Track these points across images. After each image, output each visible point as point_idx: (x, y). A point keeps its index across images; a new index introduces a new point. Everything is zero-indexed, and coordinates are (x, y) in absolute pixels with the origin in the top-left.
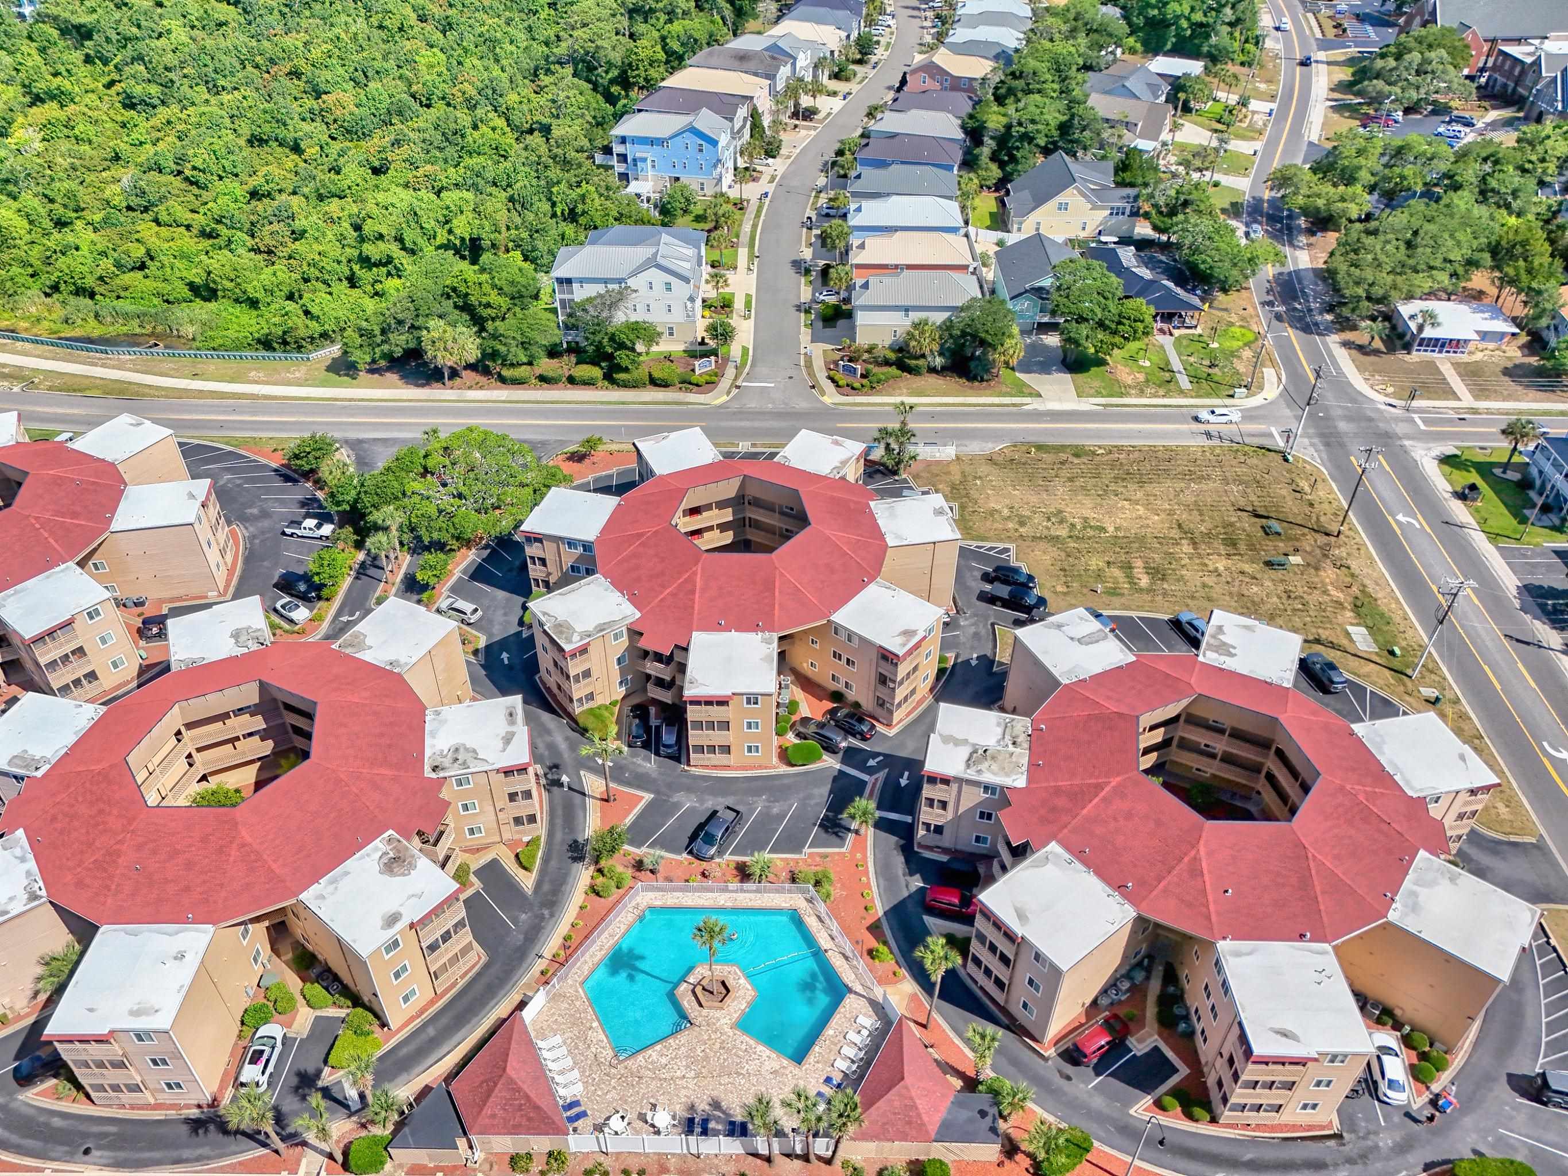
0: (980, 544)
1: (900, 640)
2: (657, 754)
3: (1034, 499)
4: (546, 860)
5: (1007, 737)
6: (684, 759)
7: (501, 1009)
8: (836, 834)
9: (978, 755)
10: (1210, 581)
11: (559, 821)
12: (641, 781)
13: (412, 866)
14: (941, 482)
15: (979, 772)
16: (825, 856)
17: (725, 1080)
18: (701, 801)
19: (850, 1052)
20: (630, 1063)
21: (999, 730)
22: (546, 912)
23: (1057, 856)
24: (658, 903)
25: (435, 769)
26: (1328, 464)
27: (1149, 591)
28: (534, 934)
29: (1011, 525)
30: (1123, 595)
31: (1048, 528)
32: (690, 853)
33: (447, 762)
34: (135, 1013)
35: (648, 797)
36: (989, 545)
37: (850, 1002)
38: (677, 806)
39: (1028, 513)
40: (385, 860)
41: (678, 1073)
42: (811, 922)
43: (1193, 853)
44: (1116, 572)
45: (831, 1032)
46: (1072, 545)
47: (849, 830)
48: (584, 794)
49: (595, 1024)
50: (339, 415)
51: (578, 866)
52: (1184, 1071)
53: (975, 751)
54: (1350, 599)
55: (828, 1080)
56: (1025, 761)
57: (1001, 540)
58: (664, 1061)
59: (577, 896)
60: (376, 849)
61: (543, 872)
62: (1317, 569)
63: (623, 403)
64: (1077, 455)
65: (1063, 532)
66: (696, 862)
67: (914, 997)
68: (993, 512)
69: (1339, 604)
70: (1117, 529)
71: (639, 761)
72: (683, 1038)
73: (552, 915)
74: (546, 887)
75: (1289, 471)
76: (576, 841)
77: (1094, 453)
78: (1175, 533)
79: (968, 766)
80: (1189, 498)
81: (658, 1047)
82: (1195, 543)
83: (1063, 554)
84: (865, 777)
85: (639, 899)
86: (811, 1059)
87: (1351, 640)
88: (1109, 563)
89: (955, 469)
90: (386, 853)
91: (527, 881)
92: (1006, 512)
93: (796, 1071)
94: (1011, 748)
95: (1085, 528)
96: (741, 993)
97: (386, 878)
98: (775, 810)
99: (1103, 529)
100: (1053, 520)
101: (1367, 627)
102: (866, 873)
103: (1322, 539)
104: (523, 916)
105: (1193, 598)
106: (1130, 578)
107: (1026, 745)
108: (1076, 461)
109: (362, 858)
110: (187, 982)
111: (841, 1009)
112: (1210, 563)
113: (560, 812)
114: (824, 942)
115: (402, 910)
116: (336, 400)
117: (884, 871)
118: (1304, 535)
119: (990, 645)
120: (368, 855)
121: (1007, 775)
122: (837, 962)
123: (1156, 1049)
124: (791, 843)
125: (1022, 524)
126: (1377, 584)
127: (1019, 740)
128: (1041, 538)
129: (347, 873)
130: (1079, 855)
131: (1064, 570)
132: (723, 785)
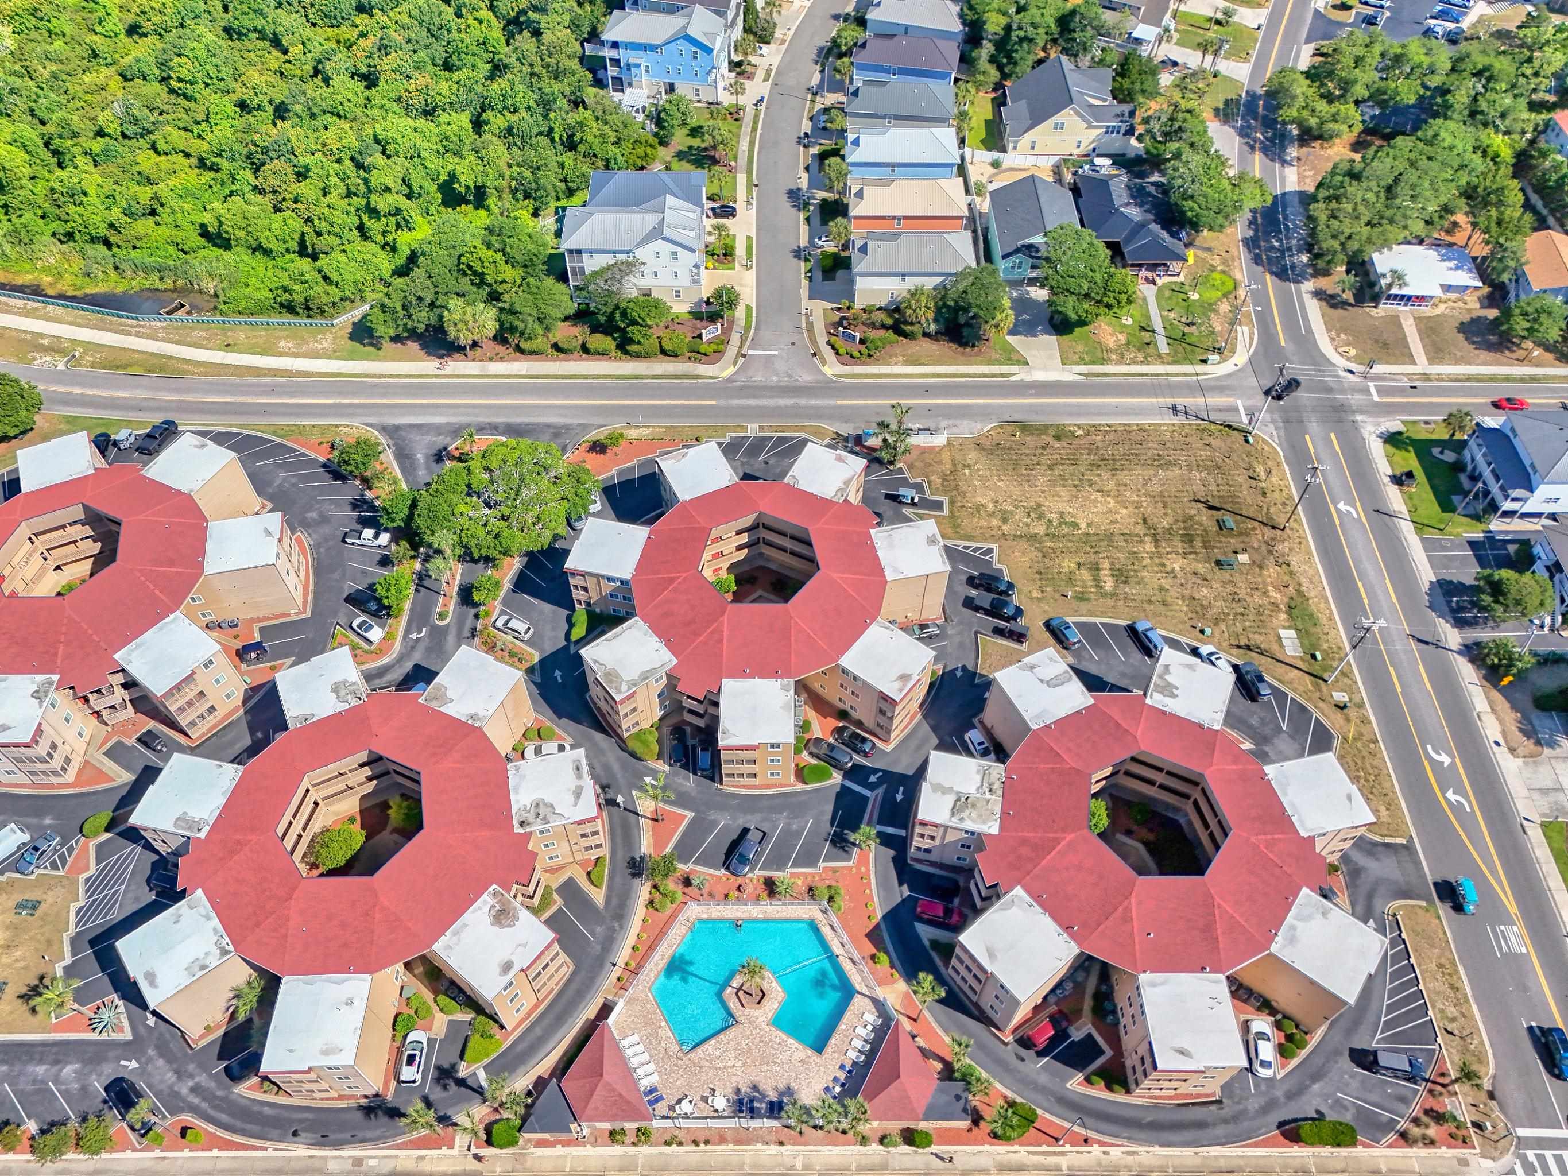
0: (968, 544)
1: (897, 685)
2: (695, 773)
3: (1016, 491)
4: (611, 878)
5: (985, 785)
6: (717, 778)
7: (590, 1011)
8: (843, 848)
9: (962, 803)
10: (1166, 583)
11: (619, 840)
12: (683, 800)
13: (515, 918)
14: (933, 472)
15: (962, 819)
16: (835, 870)
17: (765, 1068)
18: (734, 819)
19: (858, 1044)
20: (692, 1055)
21: (979, 778)
22: (616, 925)
23: (1021, 898)
24: (705, 916)
25: (522, 824)
26: (1285, 444)
27: (1114, 595)
28: (609, 943)
29: (995, 522)
30: (1088, 600)
31: (1028, 525)
32: (728, 869)
33: (530, 817)
34: (326, 1053)
35: (690, 815)
36: (974, 545)
37: (857, 999)
38: (714, 824)
39: (1010, 508)
40: (493, 913)
41: (729, 1064)
42: (826, 930)
43: (1126, 903)
44: (1085, 575)
45: (843, 1027)
46: (1048, 544)
47: (854, 844)
48: (637, 814)
49: (663, 1024)
50: (371, 396)
51: (637, 881)
52: (1109, 1053)
53: (959, 800)
54: (1286, 600)
55: (842, 1067)
56: (998, 809)
57: (985, 540)
58: (718, 1053)
59: (639, 912)
60: (485, 902)
61: (610, 888)
62: (1261, 567)
63: (637, 377)
64: (1058, 438)
65: (1040, 529)
66: (733, 878)
67: (906, 995)
68: (979, 508)
69: (1275, 605)
70: (1089, 525)
71: (679, 780)
72: (731, 1033)
73: (621, 927)
74: (615, 901)
75: (1249, 454)
76: (633, 859)
77: (1073, 433)
78: (1140, 529)
79: (953, 814)
80: (1155, 487)
81: (712, 1042)
82: (1156, 541)
83: (1040, 555)
84: (867, 793)
85: (689, 913)
86: (829, 1049)
87: (1282, 646)
88: (1079, 564)
89: (946, 456)
90: (493, 906)
91: (598, 896)
92: (991, 507)
93: (818, 1060)
94: (988, 796)
95: (1060, 524)
96: (773, 995)
97: (496, 929)
98: (795, 827)
99: (1075, 525)
100: (1033, 515)
101: (1298, 630)
102: (869, 884)
103: (1268, 533)
104: (599, 929)
105: (1150, 602)
106: (1097, 580)
107: (1000, 792)
108: (1057, 445)
109: (475, 911)
110: (359, 1025)
111: (851, 1007)
112: (1167, 563)
113: (619, 831)
114: (837, 950)
115: (514, 958)
116: (367, 376)
117: (882, 884)
118: (1254, 529)
119: (973, 656)
120: (480, 908)
121: (984, 823)
122: (847, 966)
123: (1089, 1036)
124: (808, 858)
125: (1005, 520)
126: (1311, 582)
127: (994, 787)
128: (1021, 536)
129: (466, 926)
130: (1037, 898)
131: (1040, 573)
132: (750, 803)
